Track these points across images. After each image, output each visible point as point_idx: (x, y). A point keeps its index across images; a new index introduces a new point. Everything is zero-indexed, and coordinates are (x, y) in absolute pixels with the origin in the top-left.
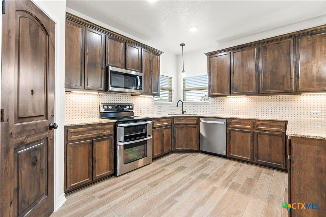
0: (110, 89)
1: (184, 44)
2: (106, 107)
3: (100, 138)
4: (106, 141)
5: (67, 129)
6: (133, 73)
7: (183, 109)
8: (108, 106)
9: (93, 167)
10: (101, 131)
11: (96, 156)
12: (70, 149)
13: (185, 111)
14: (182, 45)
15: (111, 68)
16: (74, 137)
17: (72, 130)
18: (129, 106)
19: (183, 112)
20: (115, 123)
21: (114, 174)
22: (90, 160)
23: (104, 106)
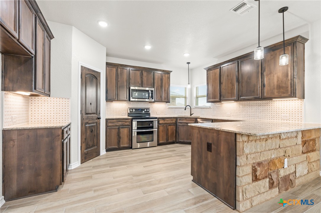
0: (131, 99)
1: (190, 63)
2: (131, 110)
3: (123, 126)
4: (126, 128)
5: (107, 120)
6: (147, 89)
7: (191, 112)
8: (132, 109)
9: (119, 141)
10: (124, 123)
11: (121, 135)
12: (108, 130)
13: (193, 114)
14: (188, 63)
15: (132, 88)
16: (110, 124)
17: (109, 121)
18: (147, 109)
19: (191, 115)
20: (132, 119)
21: (131, 148)
22: (118, 137)
23: (130, 109)
